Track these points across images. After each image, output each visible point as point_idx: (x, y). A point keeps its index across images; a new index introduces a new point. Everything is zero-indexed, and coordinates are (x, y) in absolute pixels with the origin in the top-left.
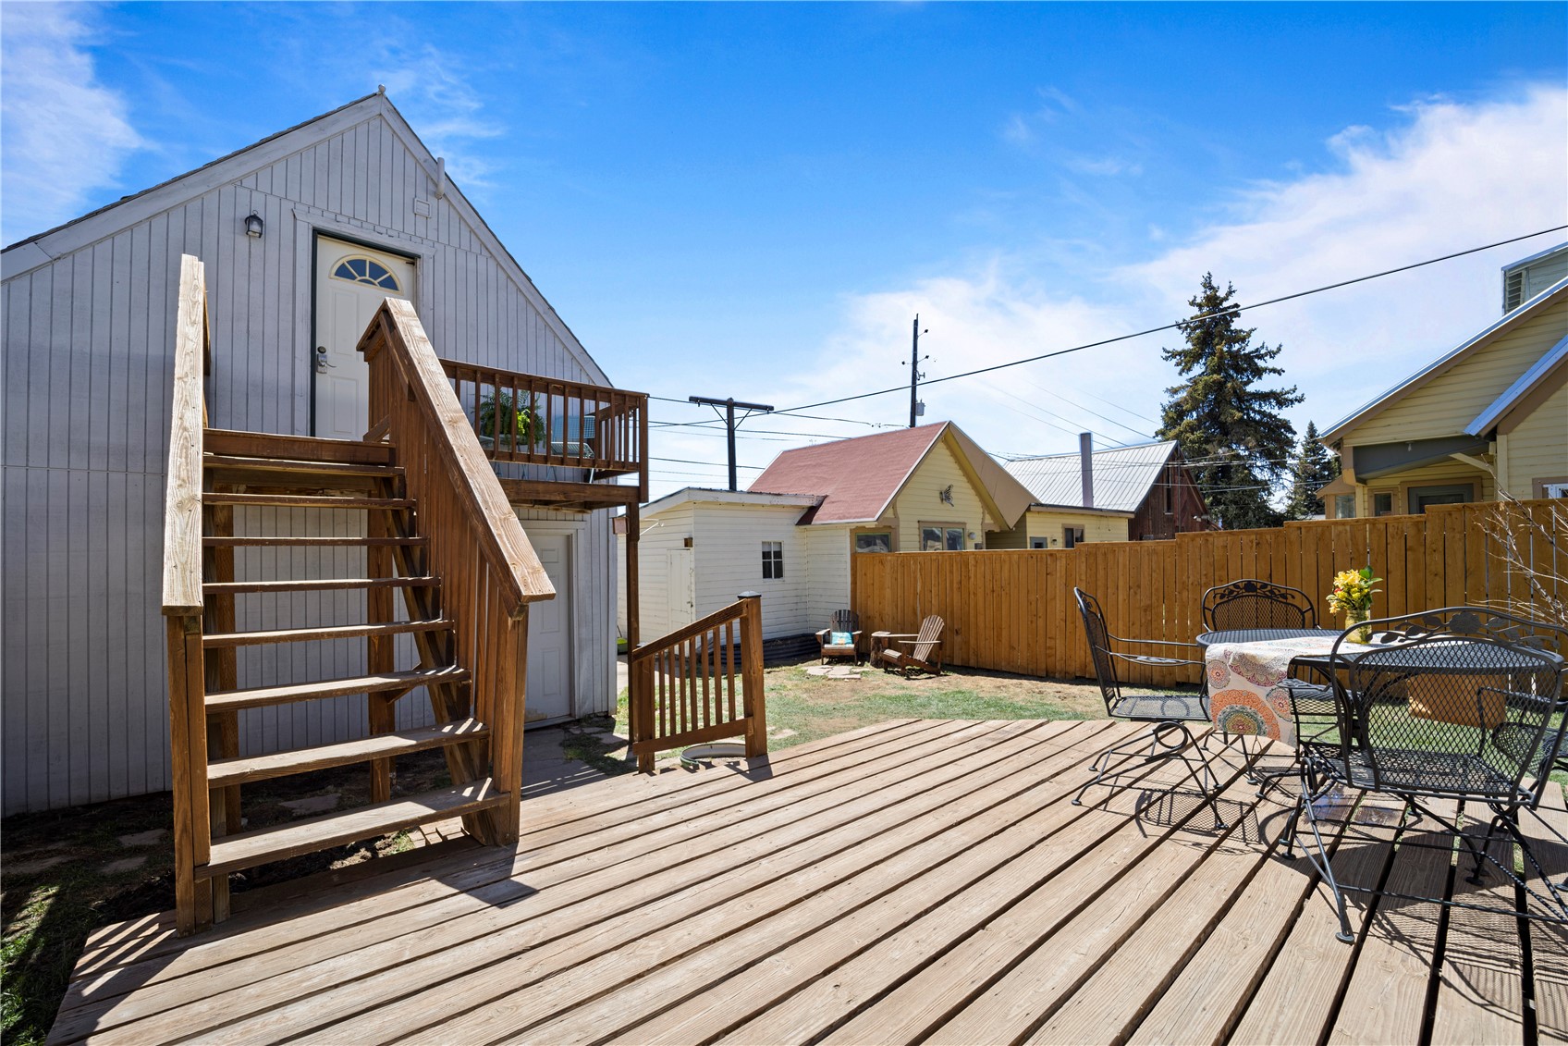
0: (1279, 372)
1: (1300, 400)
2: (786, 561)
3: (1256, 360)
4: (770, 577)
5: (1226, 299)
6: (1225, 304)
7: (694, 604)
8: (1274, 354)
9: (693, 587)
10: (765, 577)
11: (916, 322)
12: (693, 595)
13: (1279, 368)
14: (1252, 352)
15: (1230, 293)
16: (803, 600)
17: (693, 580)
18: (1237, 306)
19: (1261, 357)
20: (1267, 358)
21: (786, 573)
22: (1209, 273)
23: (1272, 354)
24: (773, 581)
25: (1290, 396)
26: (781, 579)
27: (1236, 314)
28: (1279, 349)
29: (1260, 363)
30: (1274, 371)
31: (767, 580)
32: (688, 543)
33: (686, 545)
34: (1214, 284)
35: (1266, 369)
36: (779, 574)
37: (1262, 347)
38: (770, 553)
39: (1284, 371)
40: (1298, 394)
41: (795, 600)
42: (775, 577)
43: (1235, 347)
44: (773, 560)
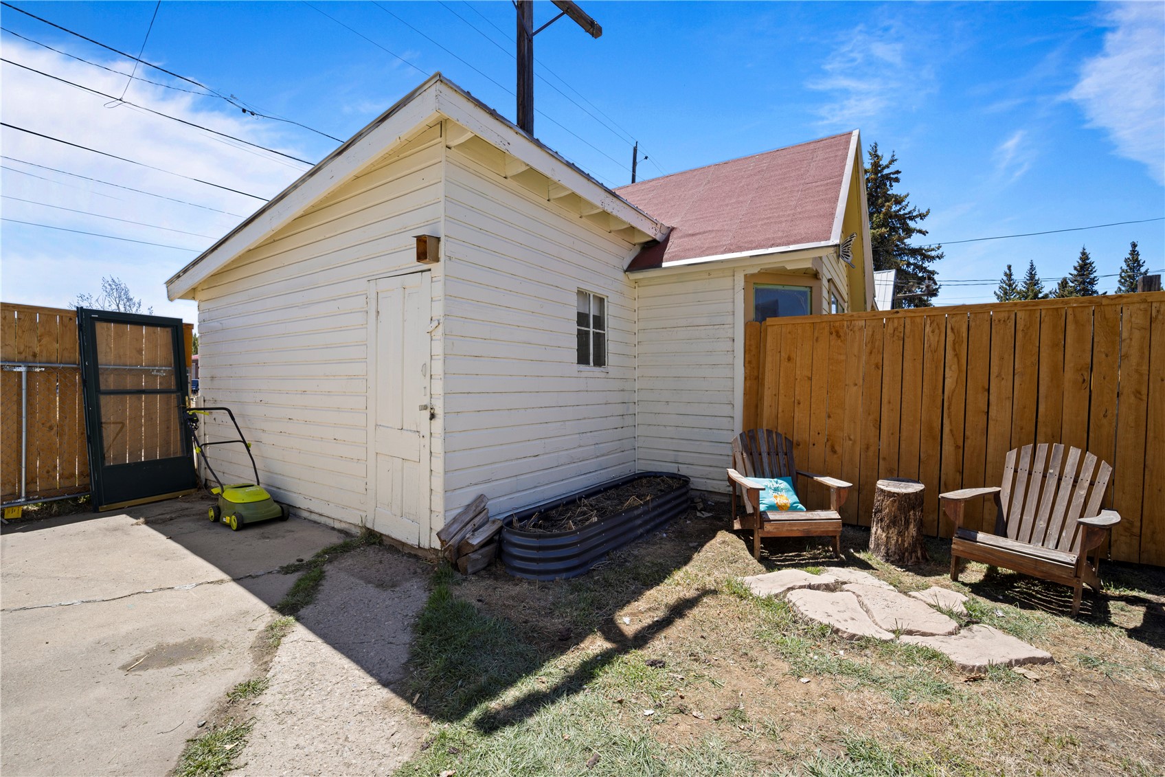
0: (924, 233)
1: (940, 257)
2: (611, 334)
3: (908, 222)
4: (588, 363)
5: (887, 167)
6: (886, 171)
7: (439, 411)
8: (925, 216)
9: (438, 367)
10: (579, 362)
11: (635, 150)
12: (438, 387)
13: (924, 230)
14: (906, 214)
15: (892, 161)
16: (631, 412)
17: (438, 348)
18: (898, 172)
19: (912, 218)
20: (918, 219)
21: (611, 359)
22: (876, 144)
23: (922, 216)
24: (590, 370)
25: (933, 254)
26: (601, 369)
27: (897, 180)
28: (928, 212)
29: (911, 224)
30: (920, 232)
31: (582, 367)
32: (426, 249)
33: (422, 256)
34: (879, 153)
35: (915, 229)
36: (600, 361)
37: (914, 210)
38: (587, 316)
39: (927, 233)
40: (939, 252)
41: (620, 409)
42: (594, 365)
43: (895, 208)
44: (591, 330)
